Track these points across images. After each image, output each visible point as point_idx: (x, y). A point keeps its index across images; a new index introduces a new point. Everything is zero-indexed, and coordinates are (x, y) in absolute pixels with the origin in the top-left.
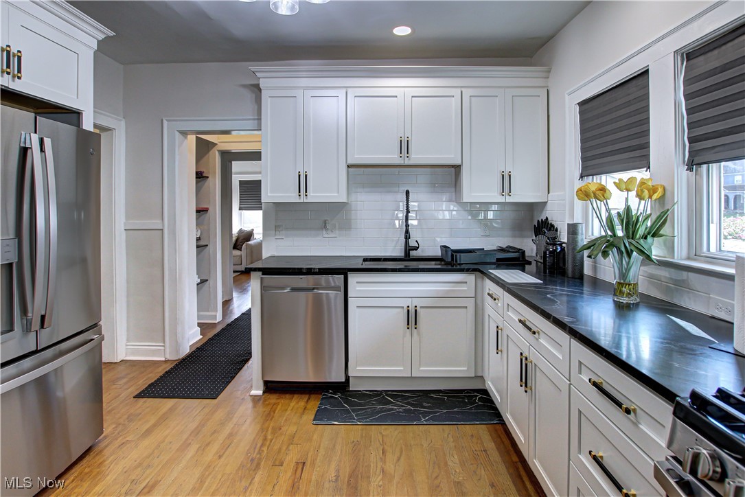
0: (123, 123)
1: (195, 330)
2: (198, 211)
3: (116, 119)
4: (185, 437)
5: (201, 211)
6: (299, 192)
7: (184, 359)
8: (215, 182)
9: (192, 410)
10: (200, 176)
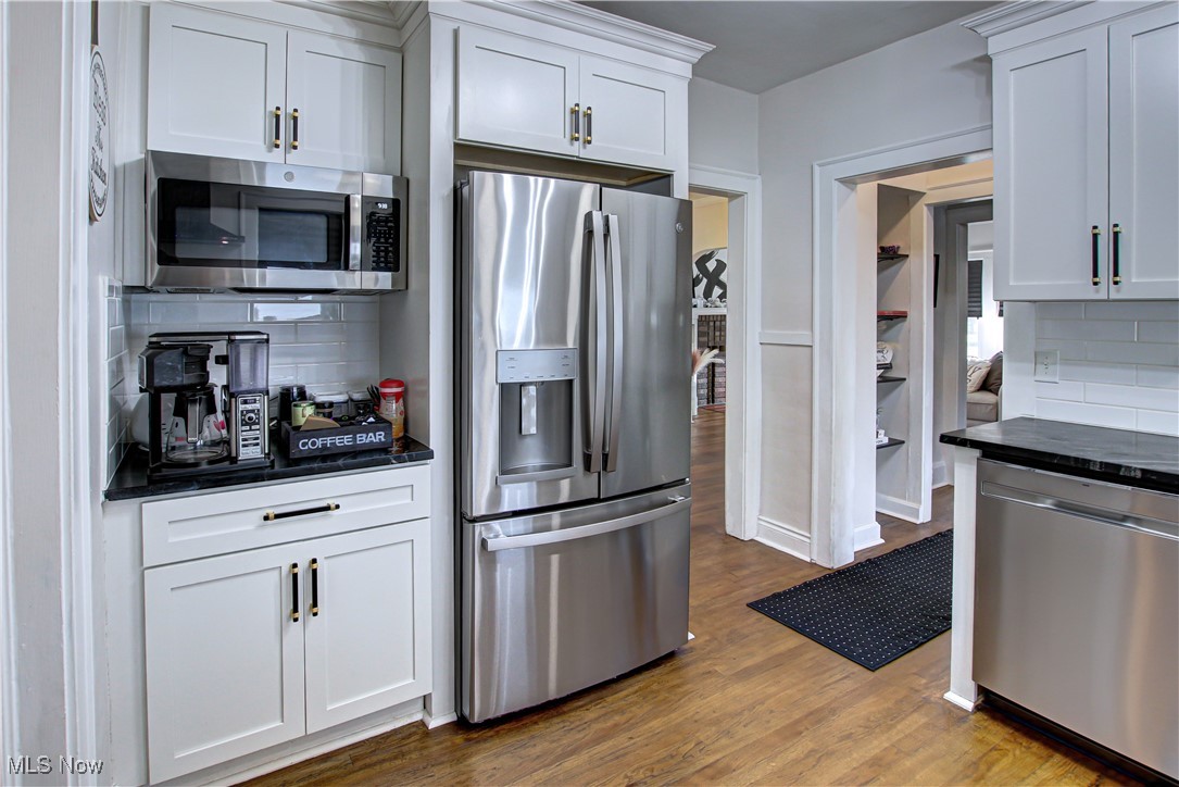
1: (868, 526)
2: (881, 317)
5: (889, 319)
6: (1095, 274)
7: (841, 572)
8: (920, 266)
9: (825, 672)
10: (889, 256)
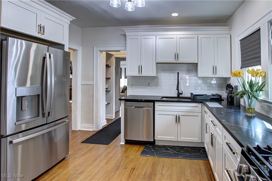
0: (81, 48)
1: (104, 121)
2: (106, 79)
3: (79, 46)
4: (96, 157)
5: (108, 79)
6: (139, 72)
7: (100, 131)
8: (113, 68)
9: (100, 148)
10: (108, 66)
